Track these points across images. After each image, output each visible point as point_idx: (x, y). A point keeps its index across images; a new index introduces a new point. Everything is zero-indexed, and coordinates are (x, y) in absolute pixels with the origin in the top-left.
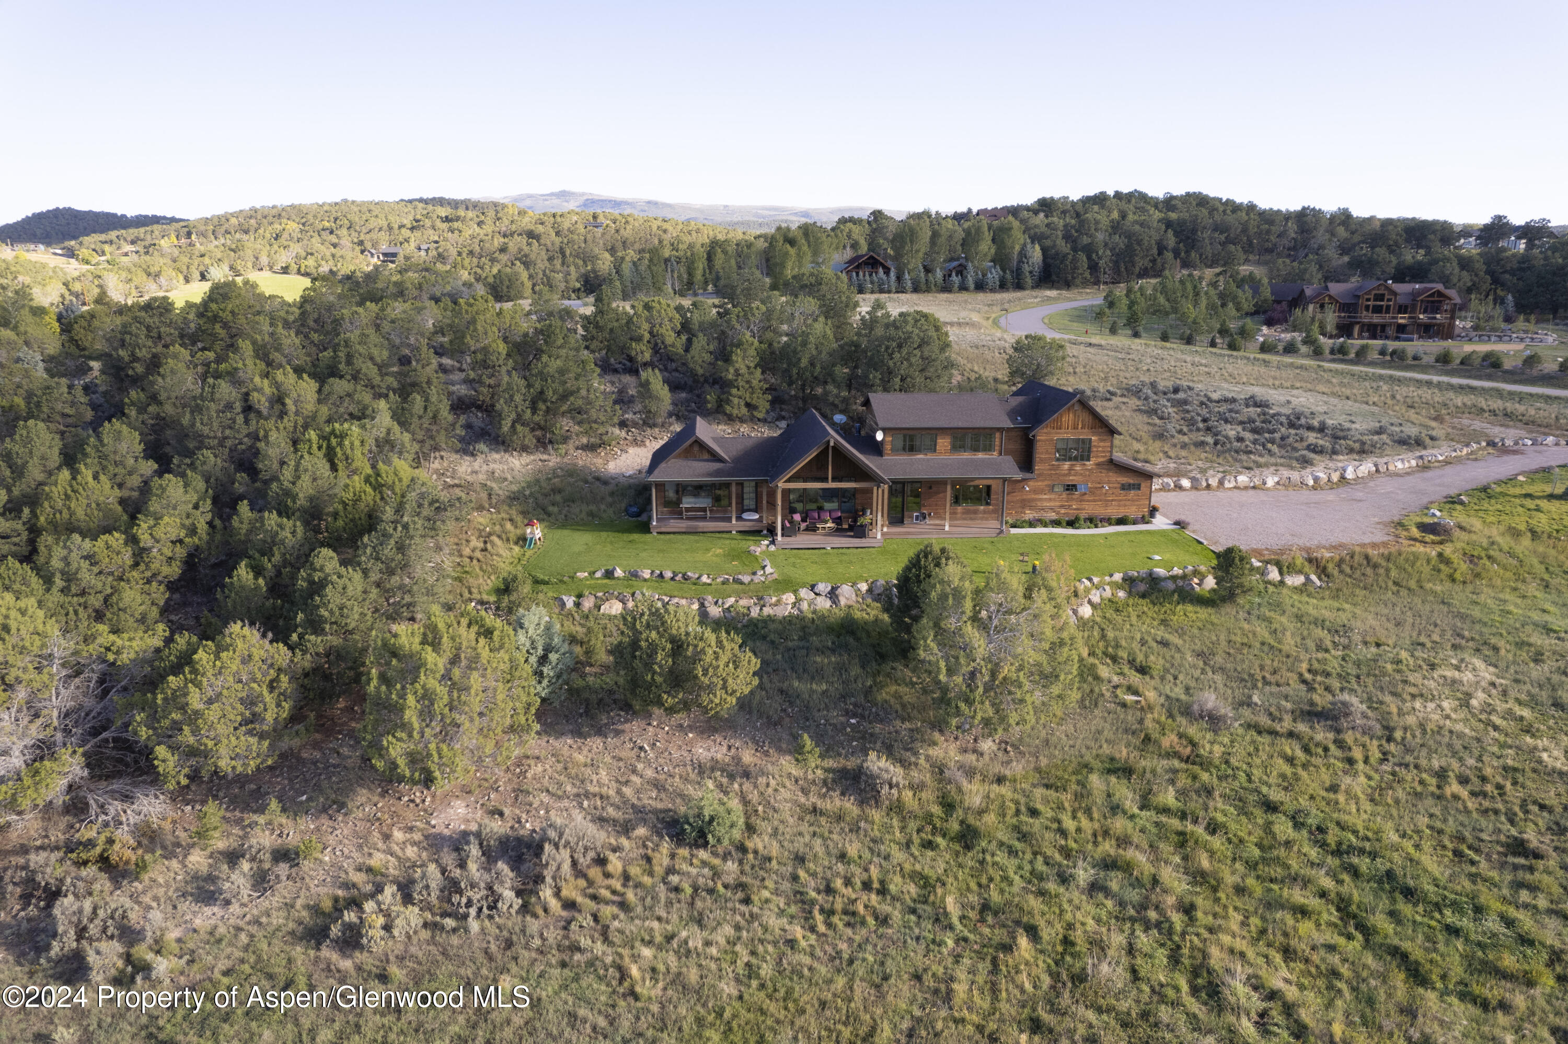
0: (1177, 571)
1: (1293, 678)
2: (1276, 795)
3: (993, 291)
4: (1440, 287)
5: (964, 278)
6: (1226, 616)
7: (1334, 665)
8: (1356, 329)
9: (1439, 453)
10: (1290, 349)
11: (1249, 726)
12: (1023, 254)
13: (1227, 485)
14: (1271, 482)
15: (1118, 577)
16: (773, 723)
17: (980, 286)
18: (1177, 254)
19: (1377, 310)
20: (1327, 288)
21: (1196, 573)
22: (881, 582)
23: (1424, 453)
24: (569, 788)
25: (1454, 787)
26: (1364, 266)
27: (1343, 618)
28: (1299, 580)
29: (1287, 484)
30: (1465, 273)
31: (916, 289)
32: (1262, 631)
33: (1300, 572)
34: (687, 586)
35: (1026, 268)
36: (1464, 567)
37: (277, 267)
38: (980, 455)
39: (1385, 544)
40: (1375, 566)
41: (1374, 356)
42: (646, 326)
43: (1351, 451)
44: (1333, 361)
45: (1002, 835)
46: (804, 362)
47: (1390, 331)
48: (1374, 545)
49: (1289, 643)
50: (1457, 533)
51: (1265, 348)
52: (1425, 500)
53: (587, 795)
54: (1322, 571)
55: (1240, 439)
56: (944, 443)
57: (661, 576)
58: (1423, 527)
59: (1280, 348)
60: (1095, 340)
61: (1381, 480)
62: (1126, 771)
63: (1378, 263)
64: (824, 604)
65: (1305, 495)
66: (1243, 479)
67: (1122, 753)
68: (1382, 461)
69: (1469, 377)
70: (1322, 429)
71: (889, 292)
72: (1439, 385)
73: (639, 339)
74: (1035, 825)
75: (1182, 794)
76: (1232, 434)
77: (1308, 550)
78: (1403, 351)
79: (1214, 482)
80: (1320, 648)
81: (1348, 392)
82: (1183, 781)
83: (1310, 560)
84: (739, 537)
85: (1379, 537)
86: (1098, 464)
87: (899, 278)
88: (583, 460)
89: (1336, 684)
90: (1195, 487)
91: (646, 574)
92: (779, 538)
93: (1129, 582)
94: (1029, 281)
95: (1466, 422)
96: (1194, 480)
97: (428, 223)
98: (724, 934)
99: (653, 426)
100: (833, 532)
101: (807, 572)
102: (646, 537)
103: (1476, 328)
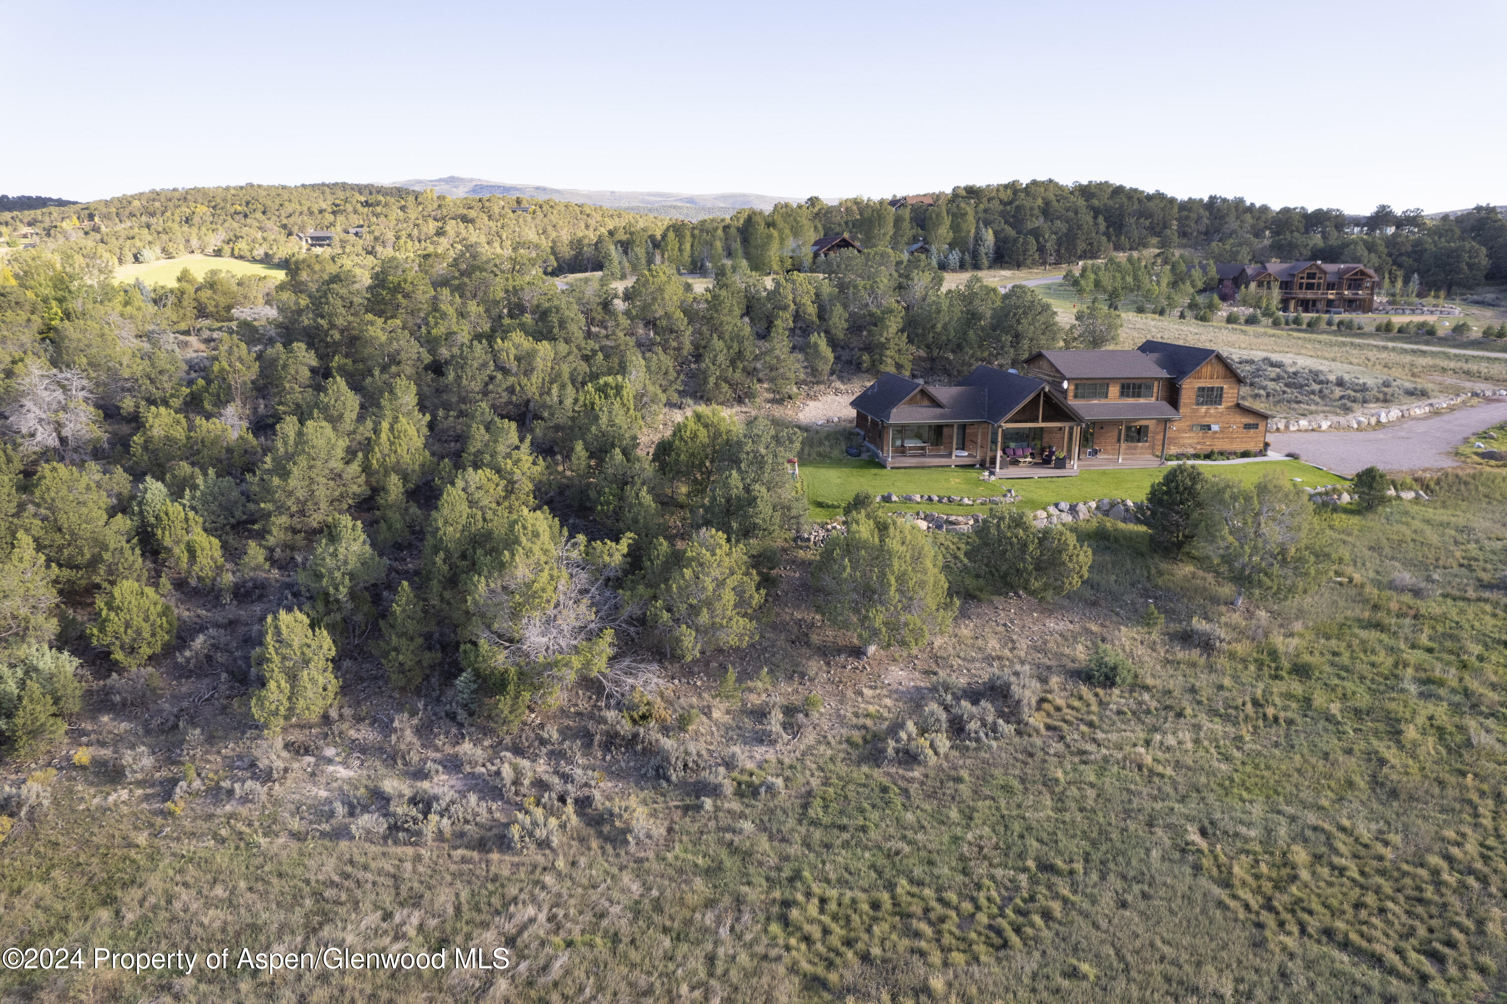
0: (1320, 489)
1: (1454, 563)
4: (1361, 267)
6: (1374, 522)
7: (1477, 554)
8: (1292, 304)
9: (1439, 401)
10: (1251, 321)
12: (978, 239)
13: (1292, 428)
14: (1325, 425)
16: (1094, 604)
17: (943, 266)
18: (1108, 237)
19: (1310, 287)
20: (1265, 268)
21: (1334, 490)
22: (1106, 501)
23: (1429, 401)
26: (1282, 250)
27: (1461, 521)
28: (1410, 495)
29: (1338, 427)
30: (1373, 255)
32: (1405, 530)
33: (1410, 489)
35: (983, 250)
37: (210, 250)
38: (1142, 401)
39: (1461, 468)
40: (1466, 484)
41: (1323, 326)
43: (1378, 400)
44: (1294, 330)
45: (1327, 668)
46: (939, 327)
47: (1320, 306)
48: (1454, 469)
49: (1434, 540)
51: (1231, 319)
54: (1427, 488)
56: (1114, 390)
57: (930, 499)
59: (1242, 320)
61: (1410, 422)
62: (1381, 627)
63: (1297, 246)
64: (1068, 518)
66: (1303, 423)
68: (1405, 407)
70: (1341, 383)
72: (1394, 349)
73: (785, 308)
74: (1343, 661)
75: (1433, 639)
77: (1412, 472)
78: (1351, 322)
79: (1281, 426)
80: (1458, 542)
81: (1328, 355)
82: (1428, 631)
83: (1414, 480)
84: (959, 469)
85: (1450, 463)
86: (1228, 408)
91: (918, 498)
92: (994, 470)
94: (985, 262)
95: (1440, 378)
98: (1187, 736)
99: (818, 383)
100: (1036, 465)
101: (1040, 494)
102: (884, 471)
103: (1391, 303)
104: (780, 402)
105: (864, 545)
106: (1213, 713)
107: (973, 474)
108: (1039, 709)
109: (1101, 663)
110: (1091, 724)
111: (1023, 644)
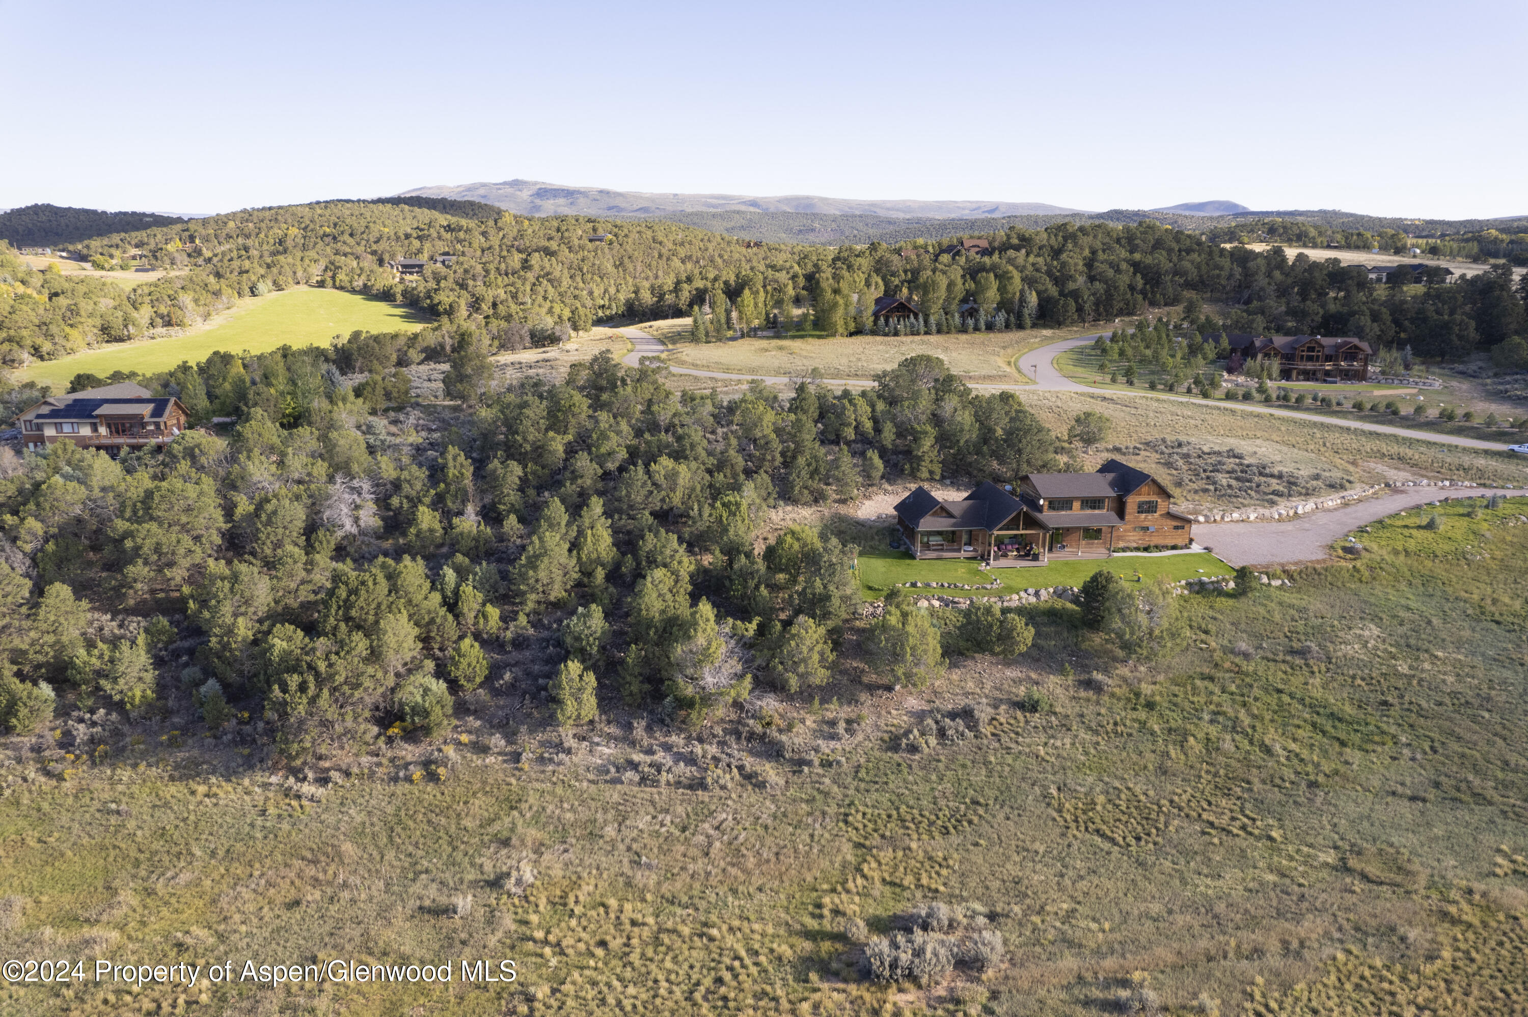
0: (1214, 579)
1: (1281, 635)
2: (1280, 686)
3: (1000, 331)
4: (1355, 341)
5: (977, 320)
6: (1243, 603)
7: (1301, 629)
8: (1294, 374)
9: (1354, 493)
10: (1248, 396)
11: (1263, 658)
12: (1023, 300)
13: (1226, 519)
14: (1252, 517)
15: (1183, 582)
16: (1038, 660)
17: (990, 327)
18: (1143, 292)
19: (1310, 359)
20: (1271, 341)
21: (1224, 580)
22: (1061, 587)
23: (1345, 493)
25: (1359, 682)
27: (1304, 603)
28: (1279, 582)
29: (1262, 518)
31: (939, 332)
32: (1262, 610)
33: (1279, 578)
34: (957, 591)
35: (1026, 312)
36: (1367, 574)
37: (313, 281)
38: (1097, 512)
39: (1324, 561)
40: (1319, 574)
41: (1309, 400)
43: (1300, 494)
44: (1280, 406)
45: (1165, 705)
47: (1319, 376)
48: (1318, 562)
49: (1277, 617)
50: (1364, 553)
51: (1229, 396)
52: (1346, 530)
54: (1291, 578)
55: (1230, 486)
56: (1076, 505)
57: (943, 584)
58: (1346, 550)
59: (1240, 395)
60: (1108, 392)
61: (1320, 514)
62: (1211, 679)
64: (1033, 600)
65: (1275, 526)
66: (1236, 515)
67: (1206, 671)
68: (1319, 500)
69: (1378, 422)
70: (1280, 476)
71: (918, 334)
72: (1355, 431)
74: (1179, 700)
75: (1238, 687)
76: (1224, 482)
77: (1283, 565)
78: (1330, 399)
79: (1218, 518)
80: (1293, 620)
81: (1293, 440)
82: (1238, 682)
83: (1284, 571)
84: (967, 560)
85: (1320, 556)
86: (1161, 515)
87: (926, 322)
89: (1303, 638)
90: (1207, 521)
91: (934, 585)
92: (990, 561)
93: (1189, 585)
94: (1028, 322)
95: (1372, 465)
96: (1206, 516)
98: (1068, 741)
99: (872, 485)
100: (1020, 557)
101: (1018, 582)
102: (914, 562)
103: (1383, 373)
104: (843, 502)
105: (894, 628)
106: (1089, 728)
107: (974, 565)
108: (990, 724)
109: (1030, 697)
110: (1017, 733)
111: (989, 685)
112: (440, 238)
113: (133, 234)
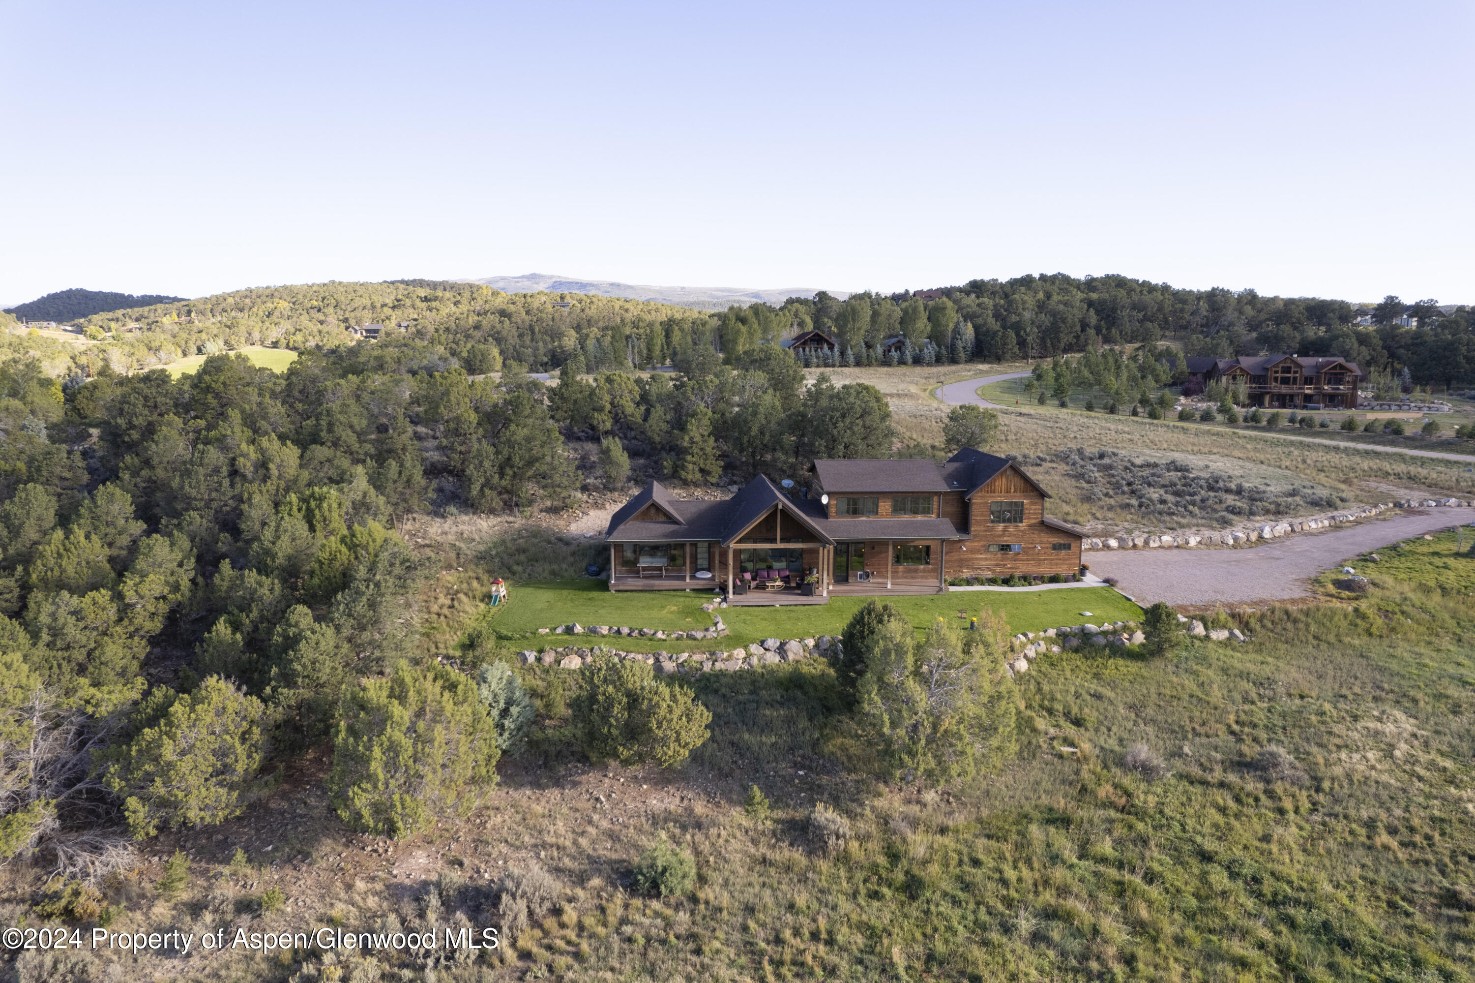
0: (1107, 627)
1: (1222, 729)
2: (1210, 845)
3: (929, 364)
4: (1341, 360)
5: (902, 353)
6: (1155, 670)
7: (1260, 717)
8: (1267, 399)
9: (1350, 514)
10: (1206, 417)
11: (1181, 776)
12: (956, 331)
13: (1152, 544)
14: (1193, 541)
15: (1052, 632)
16: (724, 775)
17: (917, 361)
18: (1098, 330)
19: (1285, 381)
20: (1238, 362)
21: (1125, 628)
22: (827, 638)
23: (1335, 513)
24: (527, 839)
25: (1383, 838)
26: (1270, 342)
27: (1267, 670)
28: (1223, 635)
29: (1208, 544)
30: (1363, 348)
31: (858, 364)
32: (1190, 684)
33: (1224, 627)
34: (643, 641)
35: (960, 344)
36: (1379, 621)
37: (268, 342)
38: (920, 518)
39: (1303, 600)
40: (1295, 621)
41: (1284, 423)
42: (607, 397)
43: (1267, 512)
44: (1247, 428)
45: (947, 885)
46: (754, 431)
47: (1298, 401)
48: (1293, 601)
49: (1216, 695)
50: (1371, 589)
51: (1183, 417)
52: (1339, 558)
53: (544, 846)
54: (1245, 626)
55: (1163, 502)
56: (885, 506)
57: (618, 632)
58: (1338, 584)
59: (1198, 416)
60: (1025, 410)
61: (1298, 539)
62: (1064, 822)
63: (1283, 339)
64: (773, 659)
65: (1226, 554)
66: (1167, 539)
67: (1061, 803)
68: (1296, 521)
69: (1374, 443)
70: (1239, 491)
71: (833, 366)
72: (1346, 450)
74: (977, 875)
75: (1118, 843)
76: (1155, 496)
77: (1230, 606)
78: (1311, 419)
79: (1139, 542)
80: (1246, 700)
81: (1262, 457)
82: (1119, 831)
83: (1233, 616)
84: (693, 594)
85: (1298, 593)
86: (1030, 526)
87: (842, 354)
88: (547, 522)
89: (1263, 736)
90: (1122, 547)
91: (605, 630)
92: (731, 596)
93: (1063, 637)
94: (963, 355)
95: (1373, 485)
96: (1120, 540)
97: (408, 302)
99: (612, 490)
100: (782, 590)
101: (757, 629)
102: (606, 595)
103: (1377, 398)
104: (554, 511)
107: (701, 601)
108: (537, 925)
111: (597, 827)
112: (413, 307)
113: (136, 309)
